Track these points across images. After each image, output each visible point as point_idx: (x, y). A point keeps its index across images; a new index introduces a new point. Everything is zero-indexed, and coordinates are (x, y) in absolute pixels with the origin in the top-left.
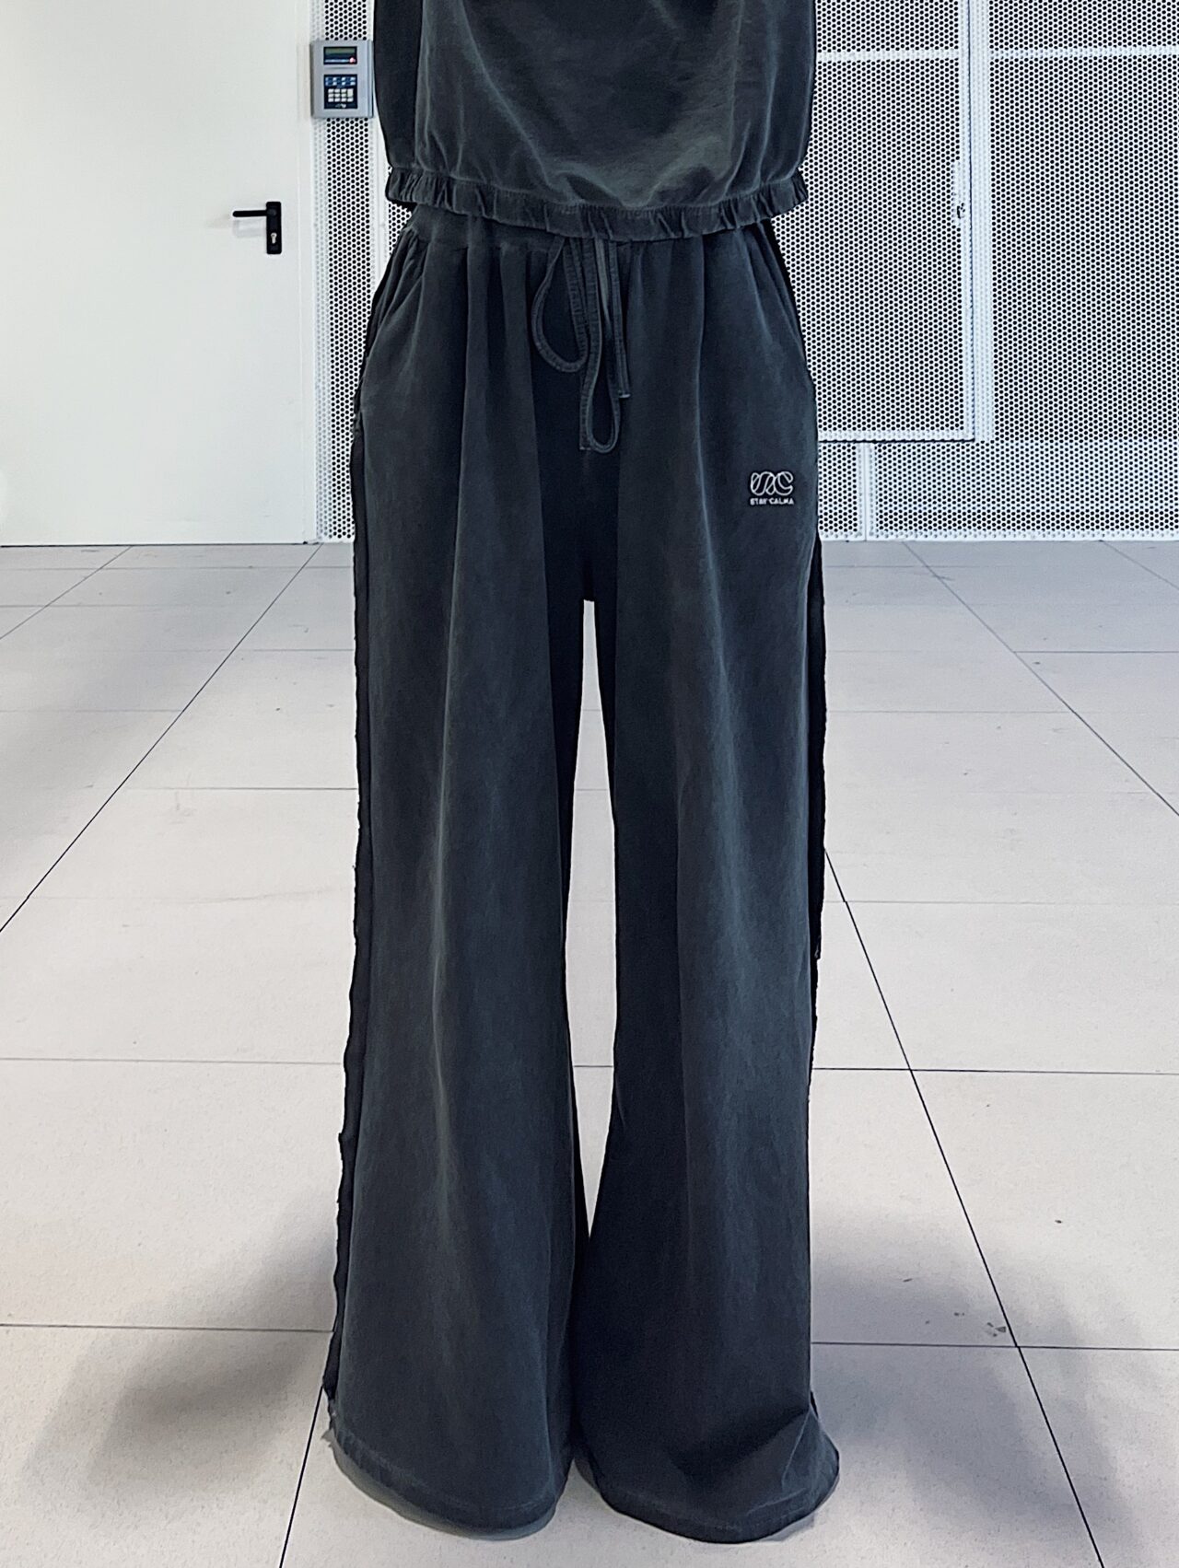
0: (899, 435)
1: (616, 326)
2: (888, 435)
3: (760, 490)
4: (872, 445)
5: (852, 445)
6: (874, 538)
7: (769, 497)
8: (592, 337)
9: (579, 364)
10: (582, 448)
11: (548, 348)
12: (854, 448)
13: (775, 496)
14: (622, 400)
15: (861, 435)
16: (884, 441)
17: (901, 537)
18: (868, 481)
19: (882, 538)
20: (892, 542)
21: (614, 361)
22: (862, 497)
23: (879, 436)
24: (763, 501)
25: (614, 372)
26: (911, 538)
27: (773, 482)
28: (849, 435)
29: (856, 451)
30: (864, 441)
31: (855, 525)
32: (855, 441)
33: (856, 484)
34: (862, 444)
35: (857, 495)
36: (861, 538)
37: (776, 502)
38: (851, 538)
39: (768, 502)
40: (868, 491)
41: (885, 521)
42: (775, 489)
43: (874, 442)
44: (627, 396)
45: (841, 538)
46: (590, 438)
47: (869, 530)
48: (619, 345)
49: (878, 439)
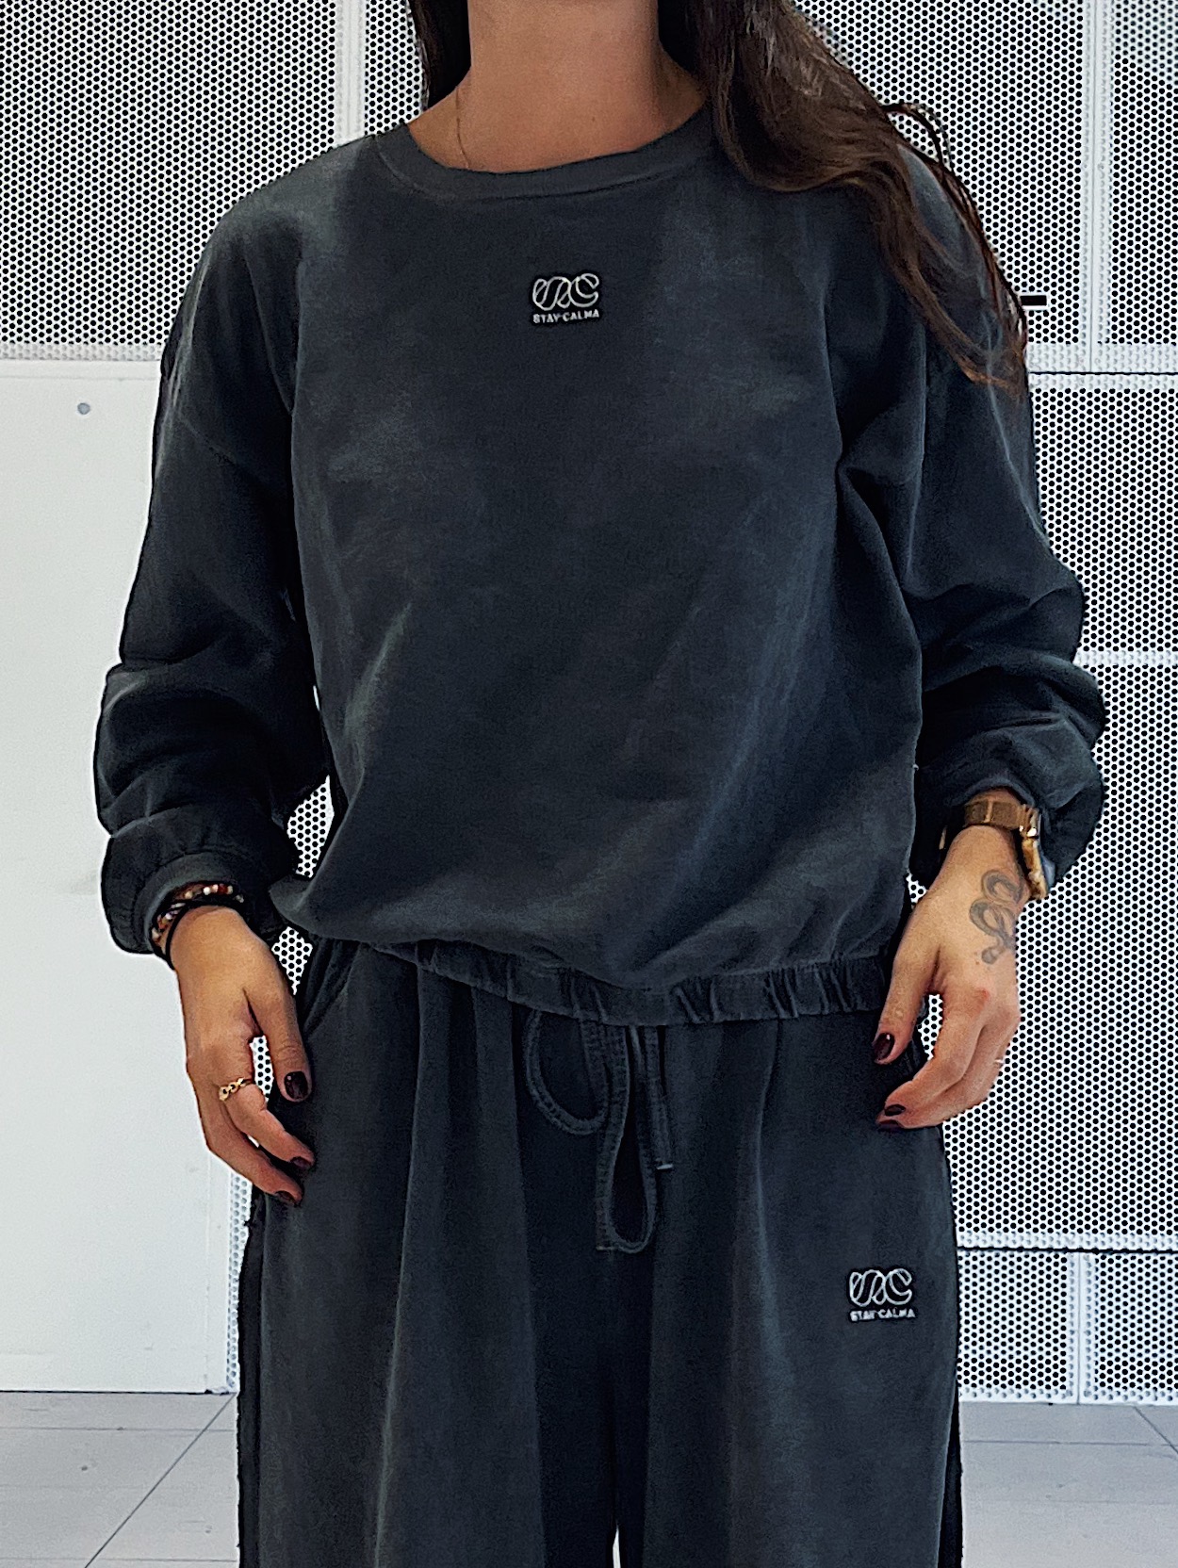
0: (1132, 1242)
1: (650, 1061)
2: (1117, 1241)
3: (863, 1299)
4: (1092, 1256)
5: (1062, 1255)
6: (1090, 1400)
7: (878, 1308)
8: (616, 1079)
9: (596, 1122)
10: (601, 1248)
11: (549, 1099)
12: (1064, 1260)
13: (887, 1306)
14: (659, 1175)
15: (1076, 1241)
16: (1111, 1251)
17: (1131, 1399)
18: (1084, 1311)
19: (1103, 1400)
20: (1118, 1406)
21: (647, 1115)
22: (1074, 1337)
23: (1104, 1241)
24: (868, 1316)
25: (648, 1132)
26: (1148, 1400)
27: (883, 1284)
28: (1058, 1240)
29: (1067, 1265)
30: (1081, 1250)
31: (1063, 1379)
32: (1065, 1250)
33: (1066, 1315)
34: (1076, 1254)
35: (1066, 1333)
36: (1073, 1400)
37: (889, 1315)
38: (1056, 1399)
39: (876, 1315)
40: (1084, 1327)
41: (1109, 1374)
42: (886, 1296)
43: (1095, 1251)
44: (669, 1166)
45: (1042, 1398)
46: (612, 1233)
47: (1083, 1388)
48: (654, 1089)
49: (1100, 1247)
